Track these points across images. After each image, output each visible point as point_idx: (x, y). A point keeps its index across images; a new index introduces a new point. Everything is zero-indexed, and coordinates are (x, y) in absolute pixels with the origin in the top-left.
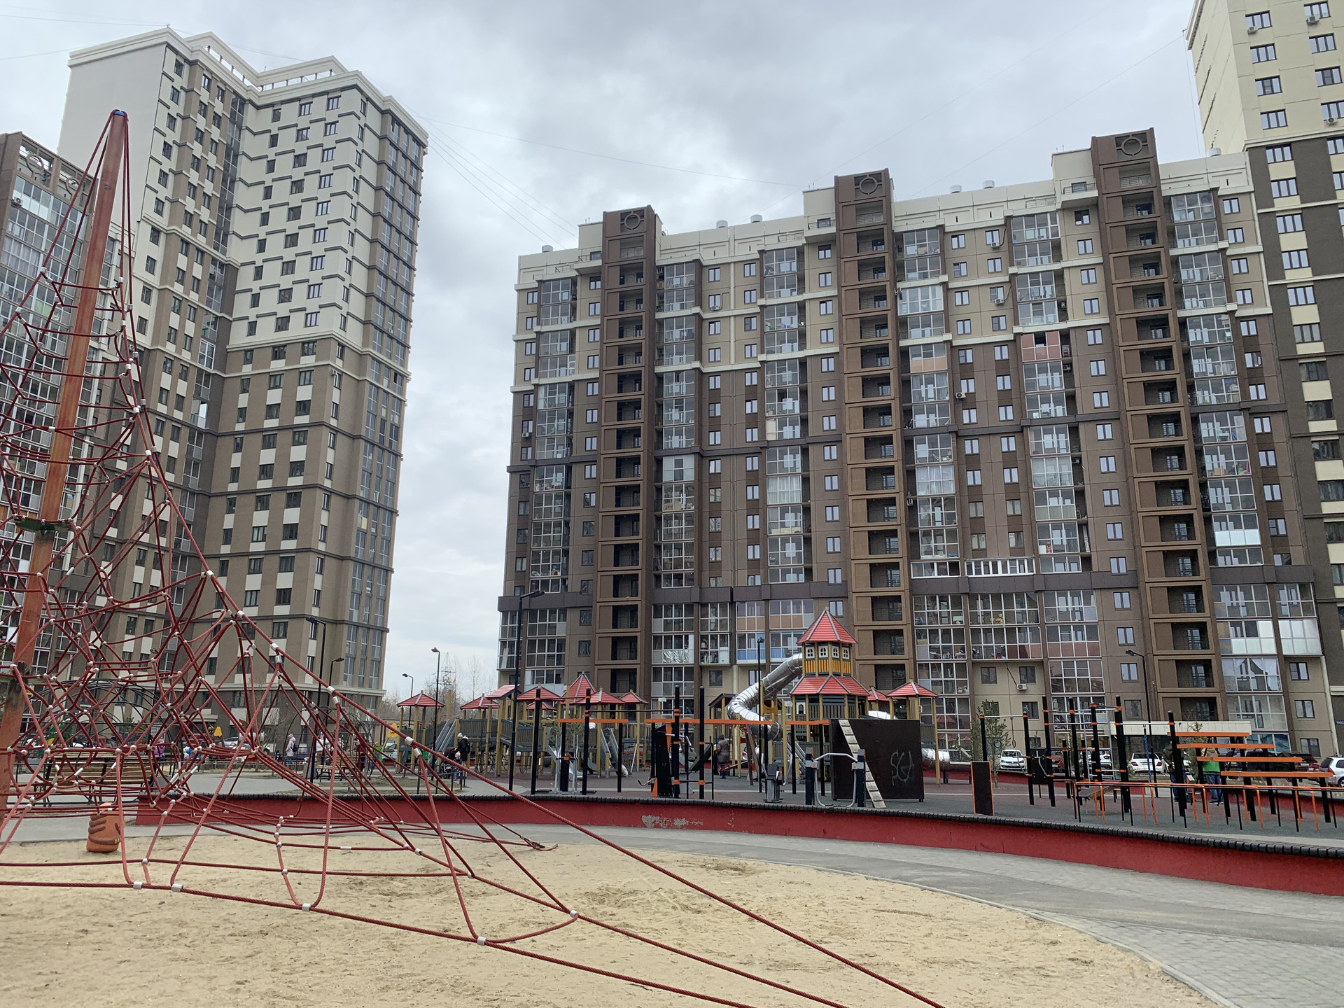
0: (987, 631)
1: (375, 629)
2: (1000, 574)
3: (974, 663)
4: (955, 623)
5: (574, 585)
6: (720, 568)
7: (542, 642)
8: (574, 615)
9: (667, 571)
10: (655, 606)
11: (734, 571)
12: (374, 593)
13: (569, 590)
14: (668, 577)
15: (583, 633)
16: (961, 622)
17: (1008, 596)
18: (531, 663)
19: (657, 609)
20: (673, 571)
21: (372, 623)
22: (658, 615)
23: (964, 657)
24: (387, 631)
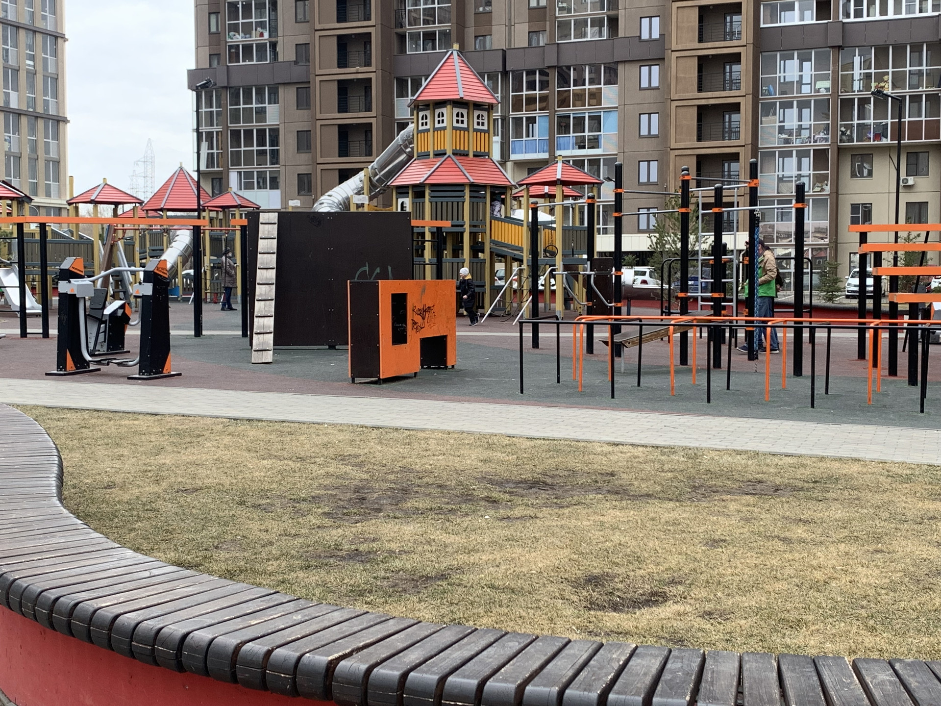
0: (863, 102)
1: (46, 117)
2: (891, 15)
3: (840, 149)
4: (818, 91)
5: (286, 53)
6: (489, 23)
7: (248, 133)
8: (288, 95)
9: (413, 29)
10: (398, 79)
11: (510, 26)
12: (39, 68)
13: (280, 59)
14: (415, 37)
15: (301, 120)
16: (827, 89)
17: (899, 50)
18: (236, 162)
19: (402, 83)
20: (422, 28)
21: (40, 110)
22: (402, 94)
23: (826, 140)
24: (65, 121)
